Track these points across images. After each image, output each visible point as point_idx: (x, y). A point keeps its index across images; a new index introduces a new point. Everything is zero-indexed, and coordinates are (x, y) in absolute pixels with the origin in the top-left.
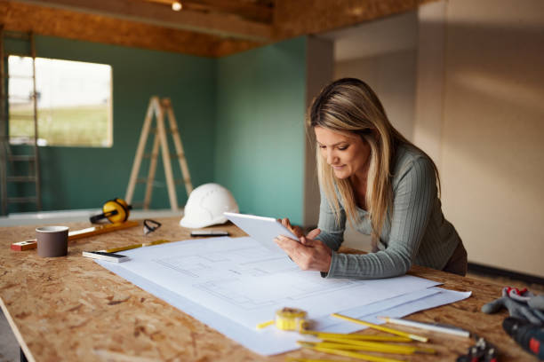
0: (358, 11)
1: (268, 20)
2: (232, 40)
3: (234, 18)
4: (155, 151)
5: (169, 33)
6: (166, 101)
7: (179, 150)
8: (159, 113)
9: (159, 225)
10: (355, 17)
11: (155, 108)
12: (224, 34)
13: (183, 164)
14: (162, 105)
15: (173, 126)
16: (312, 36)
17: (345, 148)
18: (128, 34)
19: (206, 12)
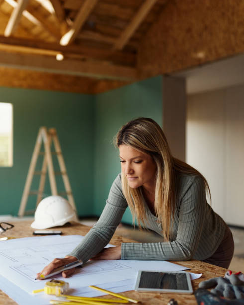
0: (201, 55)
1: (133, 64)
2: (106, 80)
3: (106, 64)
4: (44, 170)
5: (56, 77)
6: (52, 130)
7: (63, 168)
8: (47, 141)
9: (13, 226)
10: (199, 60)
11: (43, 136)
12: (98, 76)
13: (66, 180)
14: (49, 133)
15: (58, 149)
16: (166, 75)
17: (139, 162)
18: (25, 79)
19: (84, 60)
